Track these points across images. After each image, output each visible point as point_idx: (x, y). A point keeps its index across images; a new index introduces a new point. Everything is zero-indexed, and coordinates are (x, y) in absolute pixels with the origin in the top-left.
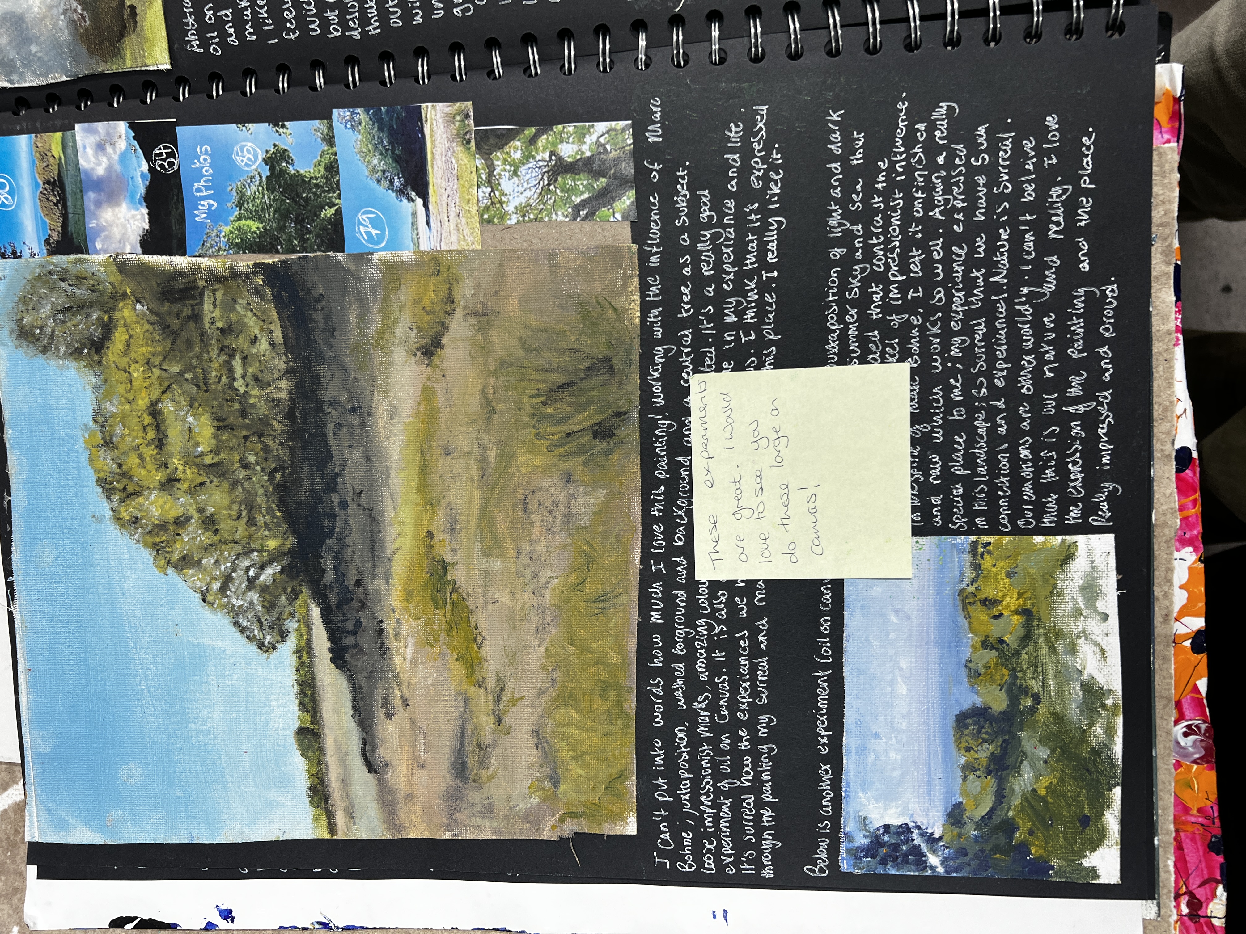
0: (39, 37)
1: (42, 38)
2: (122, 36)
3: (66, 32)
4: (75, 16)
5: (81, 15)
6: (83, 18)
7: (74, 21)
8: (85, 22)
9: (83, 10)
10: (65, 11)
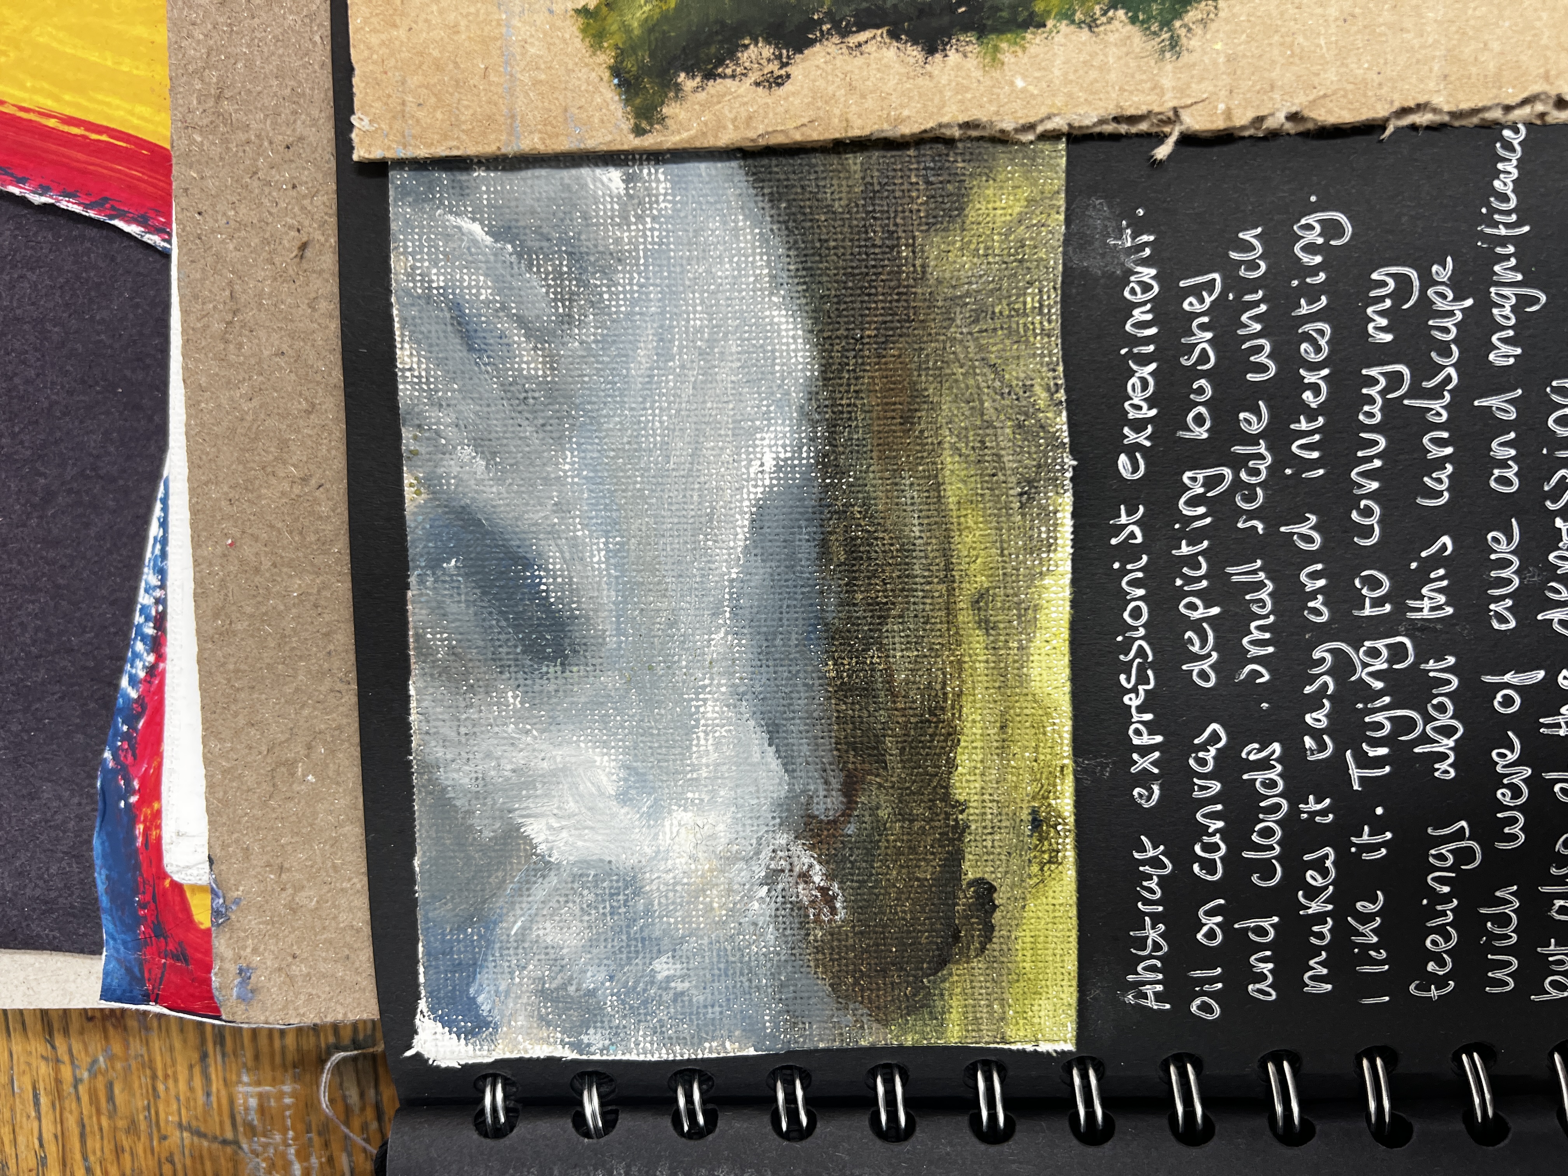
0: (682, 940)
1: (693, 943)
2: (942, 962)
3: (771, 934)
4: (803, 893)
5: (824, 890)
6: (829, 901)
7: (798, 906)
8: (833, 911)
9: (830, 876)
10: (772, 877)
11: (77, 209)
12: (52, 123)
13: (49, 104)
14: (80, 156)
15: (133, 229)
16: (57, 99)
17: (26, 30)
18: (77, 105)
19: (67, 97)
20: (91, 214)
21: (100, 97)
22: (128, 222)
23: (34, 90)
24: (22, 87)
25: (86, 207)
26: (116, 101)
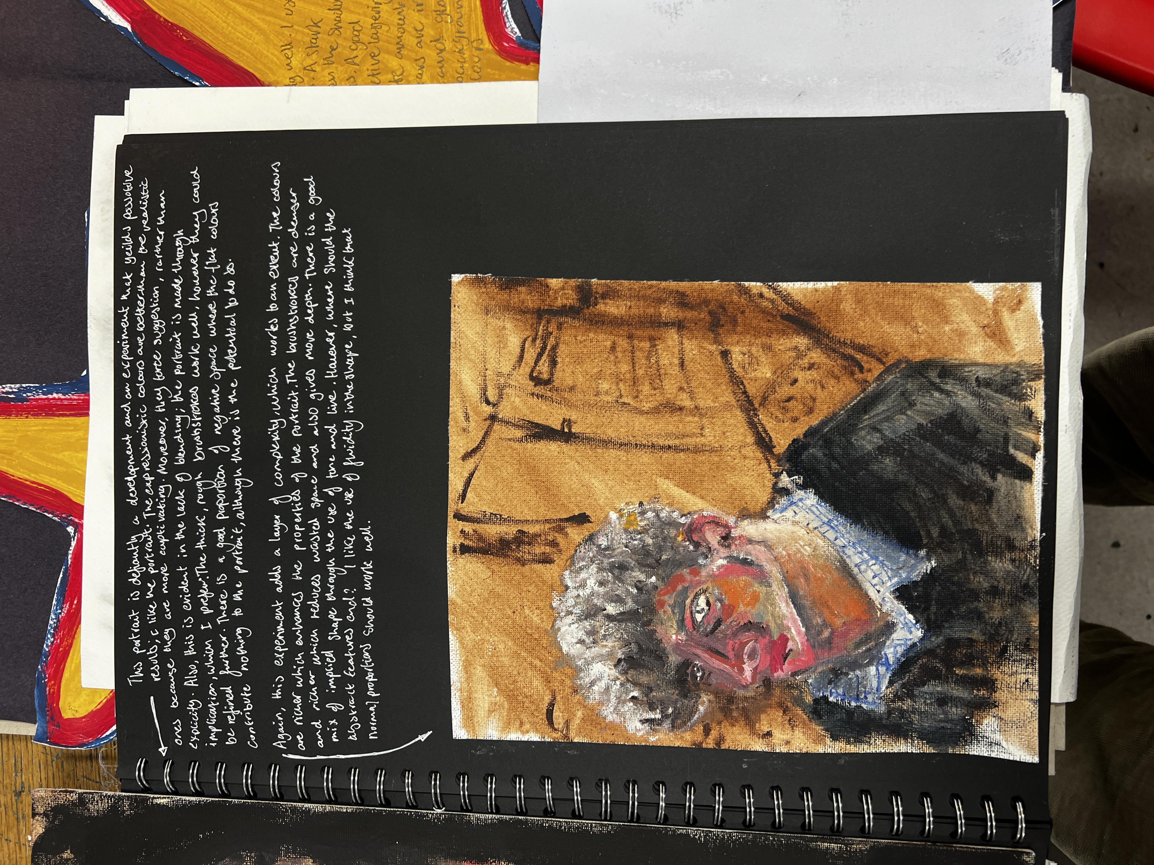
11: (34, 509)
12: (28, 483)
13: (27, 477)
14: (36, 493)
15: (50, 516)
16: (29, 475)
17: (21, 454)
18: (35, 478)
19: (33, 475)
20: (38, 511)
21: (42, 475)
22: (49, 514)
23: (23, 473)
24: (19, 471)
25: (37, 509)
26: (46, 477)
